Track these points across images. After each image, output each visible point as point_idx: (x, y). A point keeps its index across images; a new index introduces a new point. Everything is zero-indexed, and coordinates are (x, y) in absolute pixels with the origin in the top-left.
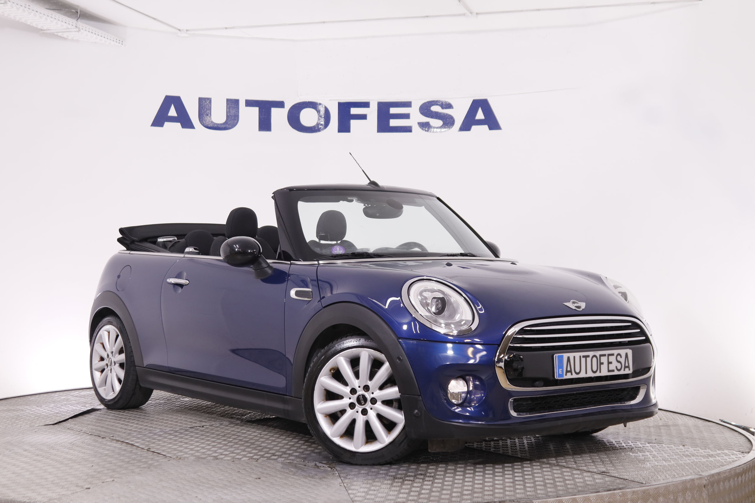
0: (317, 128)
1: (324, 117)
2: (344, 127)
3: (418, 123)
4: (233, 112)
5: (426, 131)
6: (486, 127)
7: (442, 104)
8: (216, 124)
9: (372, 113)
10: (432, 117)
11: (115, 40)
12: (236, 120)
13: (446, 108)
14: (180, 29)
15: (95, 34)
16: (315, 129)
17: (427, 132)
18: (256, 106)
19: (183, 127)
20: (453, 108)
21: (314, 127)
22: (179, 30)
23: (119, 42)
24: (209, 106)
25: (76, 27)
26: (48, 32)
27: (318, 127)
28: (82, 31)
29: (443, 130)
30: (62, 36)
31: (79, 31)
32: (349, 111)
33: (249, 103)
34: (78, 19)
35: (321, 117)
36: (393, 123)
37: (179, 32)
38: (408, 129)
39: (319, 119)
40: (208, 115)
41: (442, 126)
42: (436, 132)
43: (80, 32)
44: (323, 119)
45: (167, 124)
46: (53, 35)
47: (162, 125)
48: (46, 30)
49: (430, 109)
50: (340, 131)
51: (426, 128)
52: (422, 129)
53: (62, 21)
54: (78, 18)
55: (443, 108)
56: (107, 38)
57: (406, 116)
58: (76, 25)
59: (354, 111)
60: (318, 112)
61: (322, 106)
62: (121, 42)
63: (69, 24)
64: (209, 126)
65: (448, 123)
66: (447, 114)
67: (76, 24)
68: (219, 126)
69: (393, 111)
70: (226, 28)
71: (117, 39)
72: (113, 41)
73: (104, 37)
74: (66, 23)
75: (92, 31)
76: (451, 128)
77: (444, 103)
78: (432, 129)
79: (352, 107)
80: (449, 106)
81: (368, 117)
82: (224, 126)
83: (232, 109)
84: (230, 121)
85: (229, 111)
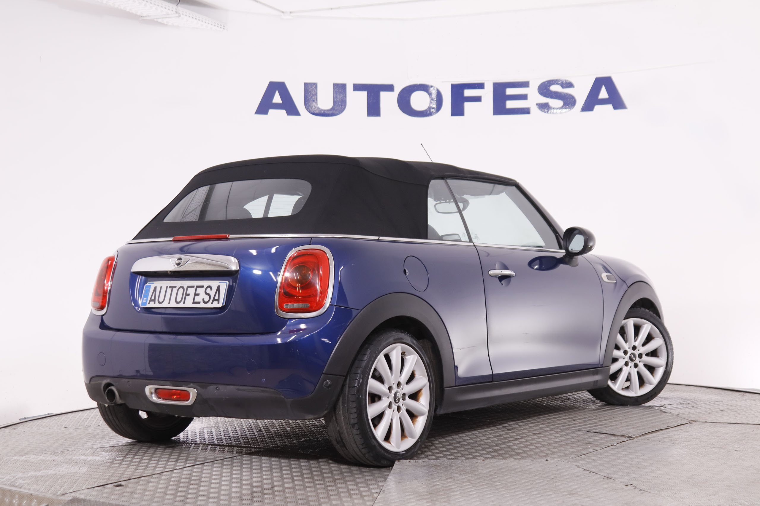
0: (429, 112)
1: (436, 100)
2: (457, 110)
3: (537, 104)
4: (340, 97)
5: (545, 112)
6: (610, 106)
7: (562, 83)
8: (323, 110)
9: (487, 94)
10: (552, 97)
11: (219, 26)
12: (343, 105)
13: (567, 87)
14: (284, 10)
15: (196, 19)
16: (426, 113)
17: (546, 114)
18: (365, 90)
19: (289, 113)
20: (574, 87)
21: (426, 111)
22: (283, 12)
24: (315, 91)
25: (176, 12)
26: (148, 18)
27: (430, 111)
28: (182, 16)
29: (564, 111)
30: (162, 22)
31: (180, 16)
32: (463, 93)
33: (357, 87)
35: (433, 100)
36: (510, 104)
37: (282, 14)
38: (526, 111)
39: (431, 103)
40: (314, 101)
41: (562, 106)
42: (556, 113)
43: (180, 18)
44: (435, 103)
45: (271, 111)
46: (152, 22)
47: (266, 113)
48: (145, 16)
49: (549, 89)
50: (453, 114)
51: (545, 109)
52: (541, 110)
53: (162, 7)
54: (178, 3)
55: (563, 87)
57: (524, 97)
59: (468, 93)
60: (430, 94)
61: (434, 89)
62: (222, 27)
63: (169, 9)
64: (316, 112)
65: (569, 104)
66: (567, 94)
67: (176, 9)
68: (326, 112)
69: (510, 91)
70: (331, 9)
72: (215, 26)
73: (205, 22)
74: (165, 8)
75: (193, 16)
76: (573, 108)
77: (564, 82)
78: (552, 111)
79: (466, 89)
80: (570, 85)
81: (483, 99)
82: (330, 112)
83: (339, 94)
84: (337, 106)
85: (336, 97)
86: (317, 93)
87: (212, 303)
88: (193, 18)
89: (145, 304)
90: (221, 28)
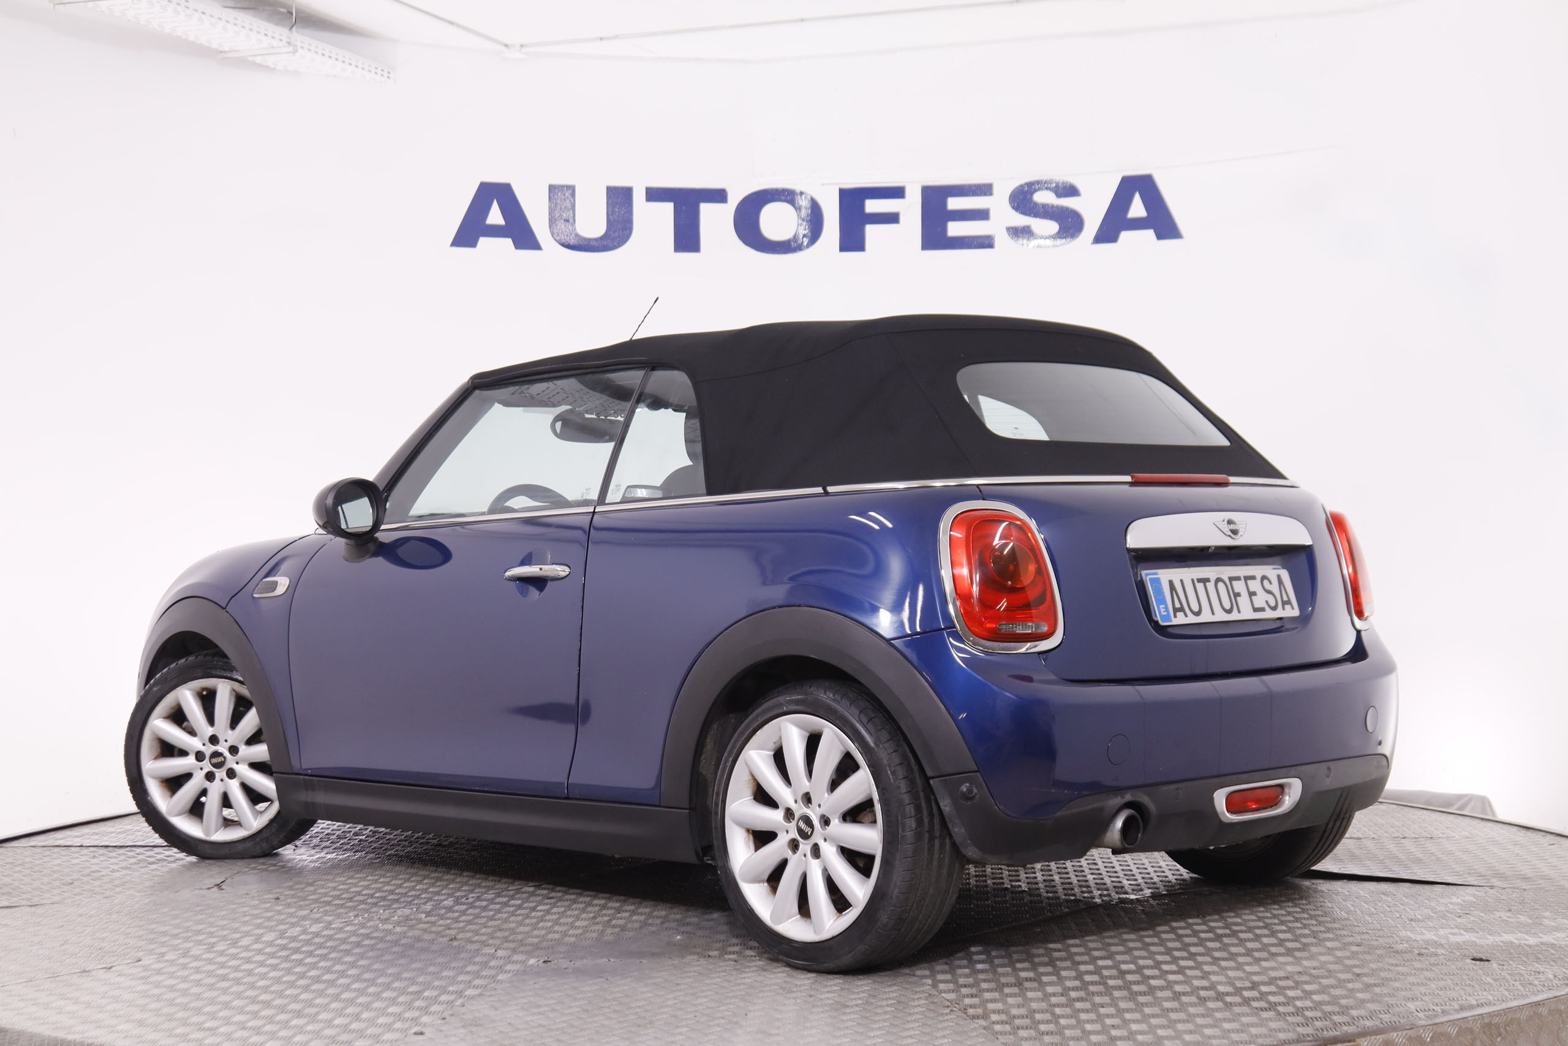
0: (794, 244)
1: (810, 221)
2: (852, 240)
3: (1008, 229)
4: (620, 213)
5: (1023, 243)
6: (1150, 233)
7: (1057, 186)
8: (585, 239)
9: (910, 209)
10: (1036, 215)
11: (373, 70)
12: (627, 228)
13: (1066, 196)
14: (507, 42)
15: (330, 57)
16: (790, 245)
17: (1025, 247)
18: (670, 201)
19: (519, 245)
20: (1079, 195)
21: (789, 241)
22: (506, 46)
23: (382, 73)
24: (570, 201)
25: (289, 43)
26: (233, 55)
27: (797, 242)
28: (300, 50)
29: (1059, 242)
30: (264, 64)
31: (295, 51)
32: (863, 206)
33: (655, 195)
34: (293, 27)
35: (803, 219)
36: (955, 229)
37: (505, 49)
38: (985, 243)
39: (799, 225)
40: (568, 221)
41: (1058, 233)
42: (1046, 246)
43: (296, 54)
44: (807, 225)
45: (483, 241)
46: (242, 63)
47: (473, 244)
48: (230, 52)
49: (1031, 198)
50: (844, 248)
51: (1023, 237)
52: (1016, 240)
53: (258, 32)
54: (291, 25)
55: (1059, 195)
56: (357, 66)
57: (982, 215)
58: (288, 40)
59: (872, 206)
60: (798, 209)
61: (806, 197)
62: (386, 74)
63: (273, 37)
64: (572, 242)
65: (1070, 228)
66: (1067, 209)
67: (287, 37)
68: (593, 243)
69: (954, 203)
70: (601, 39)
71: (376, 68)
72: (370, 71)
73: (350, 64)
74: (266, 35)
75: (324, 52)
76: (1077, 238)
77: (1061, 185)
78: (1037, 241)
79: (869, 198)
80: (1071, 191)
81: (902, 218)
82: (601, 243)
83: (619, 208)
84: (615, 232)
85: (613, 212)
86: (573, 206)
87: (1284, 609)
88: (323, 55)
89: (1168, 618)
90: (382, 75)
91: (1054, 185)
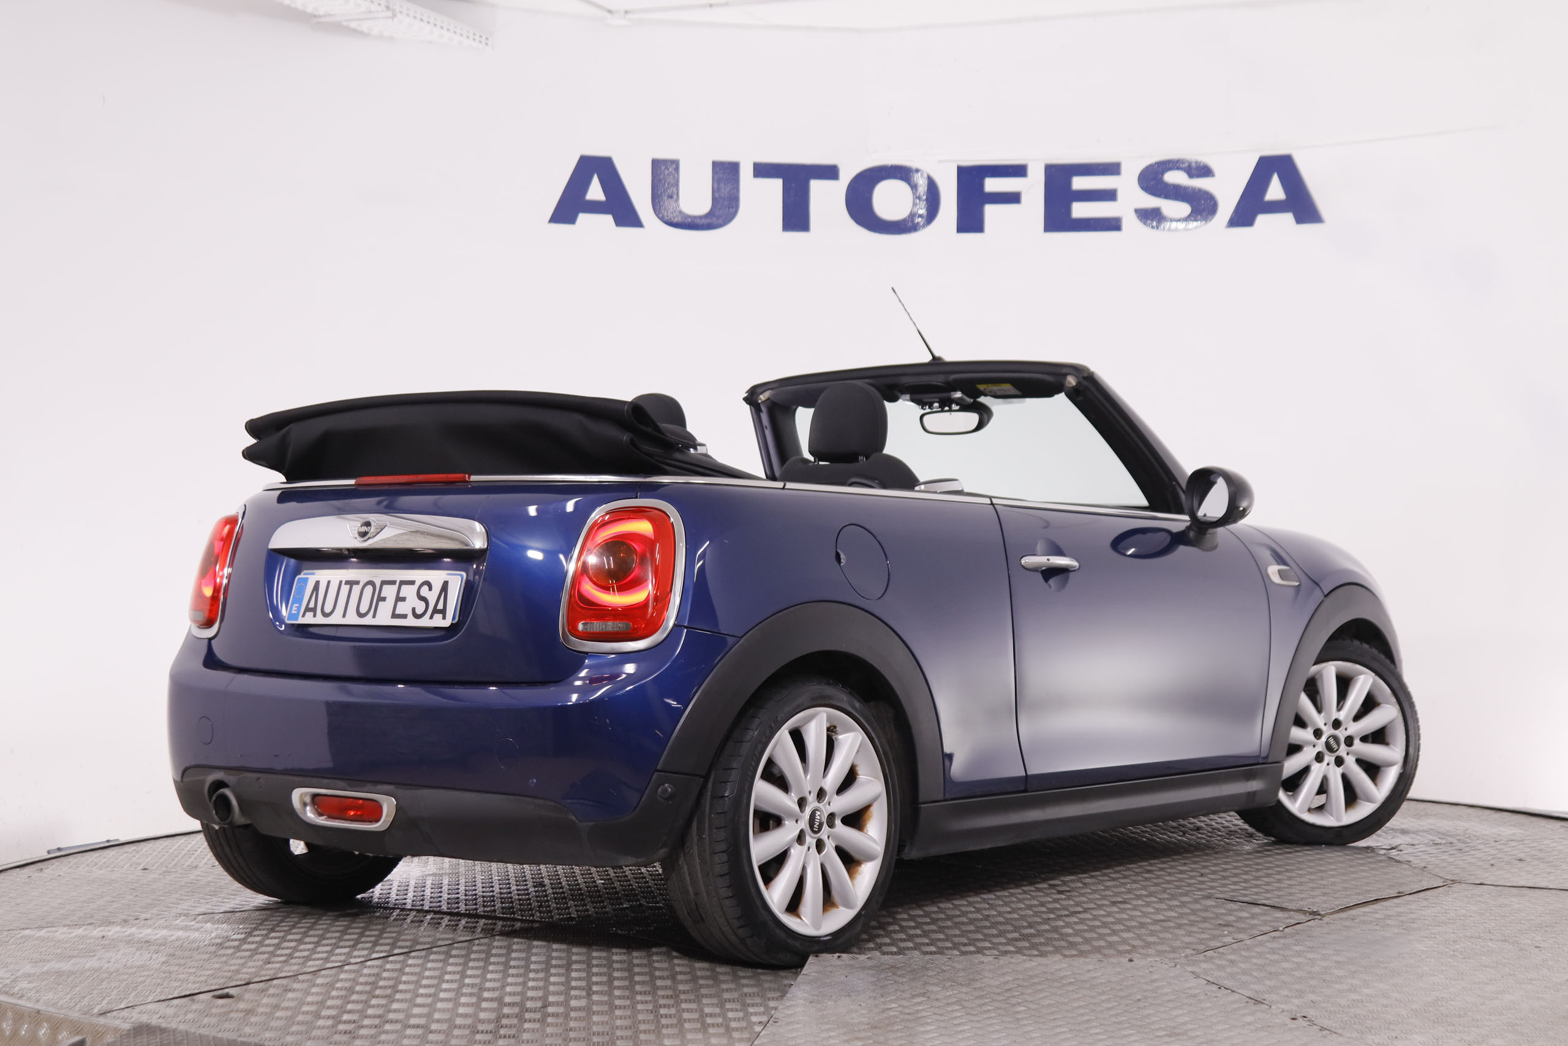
0: (910, 224)
1: (927, 199)
2: (970, 221)
3: (1137, 211)
4: (725, 190)
5: (1153, 227)
6: (1288, 218)
7: (1190, 166)
8: (690, 217)
9: (1033, 188)
10: (1167, 196)
11: (471, 36)
12: (732, 207)
13: (1198, 176)
14: (611, 8)
15: (428, 22)
16: (905, 225)
17: (1154, 232)
18: (778, 177)
19: (618, 223)
20: (1213, 176)
21: (904, 220)
22: (610, 12)
23: (481, 39)
24: (674, 177)
25: (388, 8)
26: (328, 19)
27: (913, 221)
28: (401, 17)
29: (1193, 225)
30: (358, 29)
31: (397, 17)
32: (982, 185)
33: (763, 170)
35: (919, 198)
36: (1080, 210)
37: (608, 15)
38: (1112, 225)
39: (914, 204)
40: (671, 197)
41: (1189, 216)
42: (1176, 230)
43: (395, 20)
44: (923, 204)
45: (582, 218)
46: (337, 28)
47: (571, 220)
48: (325, 16)
49: (1162, 178)
50: (960, 229)
51: (1152, 220)
52: (1145, 224)
55: (1191, 175)
56: (455, 33)
57: (1109, 195)
58: (387, 4)
59: (992, 185)
60: (914, 187)
61: (922, 175)
62: (483, 39)
63: (372, 2)
64: (676, 220)
65: (1203, 210)
66: (1200, 190)
67: (387, 2)
68: (698, 221)
69: (1079, 183)
70: (711, 6)
71: (475, 34)
72: (468, 37)
73: (448, 30)
75: (422, 17)
76: (1210, 220)
77: (1194, 164)
78: (1167, 225)
79: (988, 177)
80: (1205, 171)
81: (1023, 198)
82: (705, 221)
83: (725, 184)
84: (720, 209)
85: (719, 189)
86: (678, 181)
87: (431, 618)
88: (422, 20)
89: (296, 617)
90: (480, 42)
91: (1186, 165)
